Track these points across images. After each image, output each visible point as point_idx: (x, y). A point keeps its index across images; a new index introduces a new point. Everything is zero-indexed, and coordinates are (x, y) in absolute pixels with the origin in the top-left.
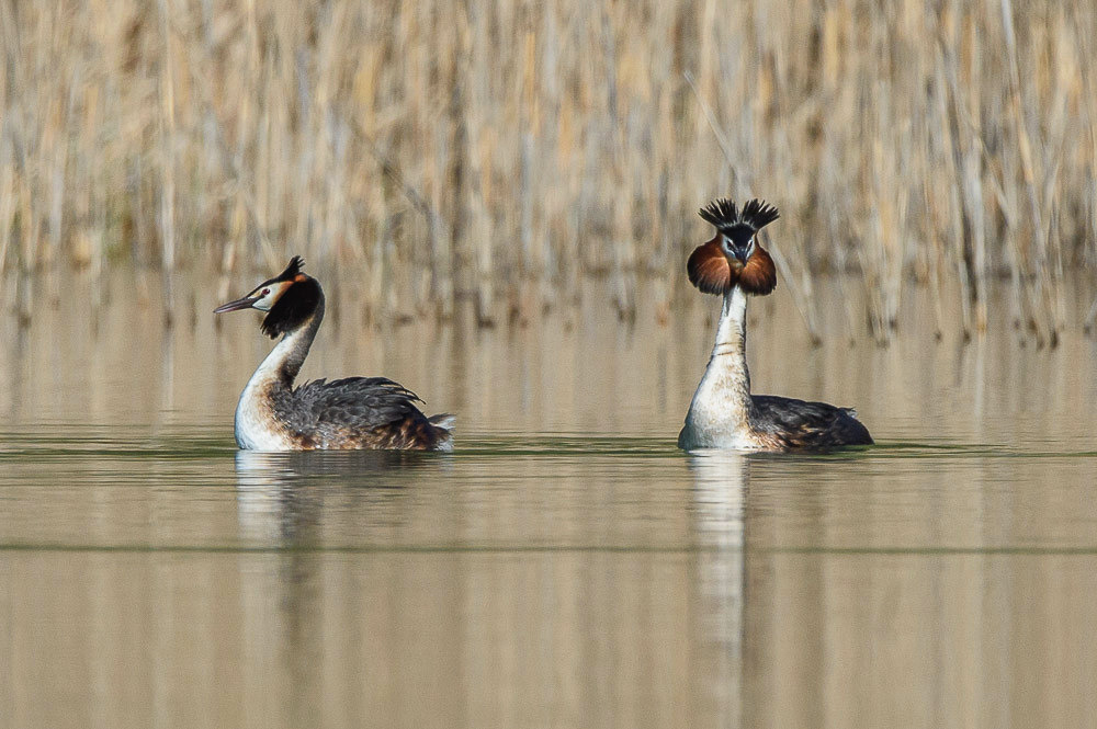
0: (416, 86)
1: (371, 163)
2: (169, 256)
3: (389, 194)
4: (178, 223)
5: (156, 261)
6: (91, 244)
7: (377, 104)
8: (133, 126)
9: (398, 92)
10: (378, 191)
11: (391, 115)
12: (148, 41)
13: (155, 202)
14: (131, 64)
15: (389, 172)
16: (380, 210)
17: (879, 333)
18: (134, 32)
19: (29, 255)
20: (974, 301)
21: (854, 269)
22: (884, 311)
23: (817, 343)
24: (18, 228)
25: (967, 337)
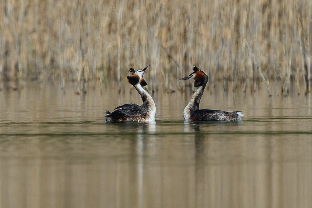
1: (165, 54)
2: (119, 77)
4: (121, 70)
5: (116, 79)
6: (100, 75)
7: (167, 41)
8: (109, 46)
9: (171, 38)
10: (167, 61)
11: (170, 43)
12: (113, 26)
13: (116, 65)
15: (170, 57)
16: (167, 66)
17: (285, 93)
18: (110, 25)
19: (86, 77)
20: (308, 85)
21: (279, 79)
22: (285, 88)
23: (270, 96)
24: (83, 71)
25: (307, 94)
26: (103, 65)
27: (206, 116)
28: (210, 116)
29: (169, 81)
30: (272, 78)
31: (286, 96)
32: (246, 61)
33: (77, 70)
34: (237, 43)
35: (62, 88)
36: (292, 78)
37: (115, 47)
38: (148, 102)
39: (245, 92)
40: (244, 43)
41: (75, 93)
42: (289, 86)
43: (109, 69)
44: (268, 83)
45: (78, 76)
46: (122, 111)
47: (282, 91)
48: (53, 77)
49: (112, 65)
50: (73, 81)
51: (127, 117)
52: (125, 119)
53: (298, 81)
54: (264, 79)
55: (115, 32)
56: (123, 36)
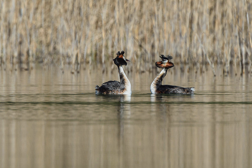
0: (145, 32)
1: (138, 45)
2: (103, 61)
3: (141, 50)
4: (105, 55)
5: (101, 62)
6: (90, 59)
7: (139, 35)
8: (96, 38)
9: (142, 32)
10: (139, 50)
11: (141, 36)
12: (99, 23)
13: (101, 52)
14: (96, 28)
15: (141, 46)
16: (139, 53)
17: (225, 74)
18: (97, 22)
19: (79, 61)
20: (242, 68)
21: (221, 63)
22: (226, 70)
23: (215, 76)
24: (77, 56)
25: (242, 74)
26: (92, 52)
27: (168, 90)
28: (171, 90)
29: (141, 64)
30: (216, 63)
31: (226, 76)
32: (197, 50)
33: (72, 55)
34: (191, 36)
35: (62, 69)
36: (231, 63)
37: (101, 39)
38: (124, 80)
39: (196, 72)
40: (196, 36)
41: (71, 72)
42: (229, 69)
43: (96, 55)
44: (213, 66)
45: (73, 60)
46: (106, 86)
47: (224, 72)
48: (55, 61)
49: (98, 52)
50: (70, 63)
51: (110, 91)
52: (108, 92)
53: (235, 65)
54: (210, 63)
55: (101, 27)
56: (106, 31)
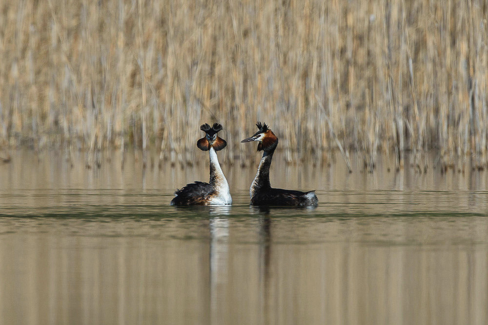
1: (207, 115)
2: (144, 146)
5: (140, 147)
6: (120, 142)
7: (210, 98)
11: (215, 101)
14: (133, 85)
15: (214, 119)
17: (369, 168)
18: (134, 75)
19: (100, 145)
20: (399, 158)
22: (370, 162)
23: (350, 172)
24: (97, 137)
25: (398, 170)
30: (352, 148)
31: (371, 172)
33: (88, 136)
34: (306, 98)
36: (380, 149)
37: (139, 106)
39: (315, 166)
41: (86, 166)
42: (376, 158)
44: (347, 154)
45: (91, 144)
47: (366, 165)
53: (387, 151)
54: (341, 148)
55: (140, 85)
56: (150, 91)
